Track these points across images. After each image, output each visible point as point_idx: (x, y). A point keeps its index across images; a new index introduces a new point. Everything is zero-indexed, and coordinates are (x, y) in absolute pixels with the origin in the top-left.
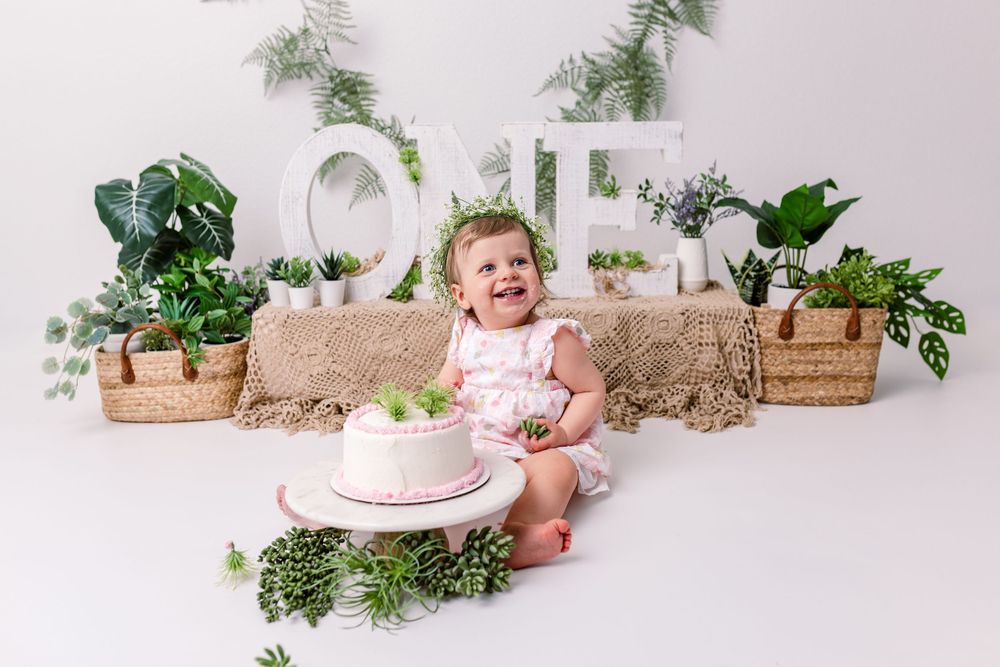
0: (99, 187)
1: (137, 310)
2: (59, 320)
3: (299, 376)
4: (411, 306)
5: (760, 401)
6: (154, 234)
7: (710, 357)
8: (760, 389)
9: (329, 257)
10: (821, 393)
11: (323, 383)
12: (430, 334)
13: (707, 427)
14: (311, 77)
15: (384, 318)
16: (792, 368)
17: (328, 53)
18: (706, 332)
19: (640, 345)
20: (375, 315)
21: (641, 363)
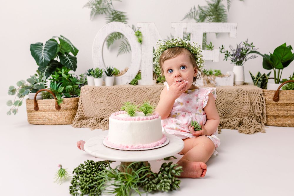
0: (32, 45)
1: (41, 85)
2: (13, 87)
3: (96, 110)
4: (137, 86)
5: (266, 125)
6: (49, 60)
7: (247, 107)
8: (266, 120)
9: (109, 68)
10: (289, 122)
11: (105, 112)
12: (144, 96)
13: (248, 132)
14: (106, 14)
15: (127, 90)
16: (278, 112)
17: (112, 5)
18: (246, 98)
19: (221, 102)
20: (124, 89)
21: (221, 109)
